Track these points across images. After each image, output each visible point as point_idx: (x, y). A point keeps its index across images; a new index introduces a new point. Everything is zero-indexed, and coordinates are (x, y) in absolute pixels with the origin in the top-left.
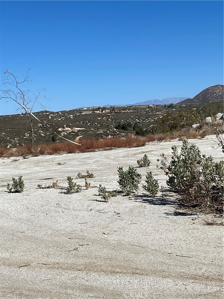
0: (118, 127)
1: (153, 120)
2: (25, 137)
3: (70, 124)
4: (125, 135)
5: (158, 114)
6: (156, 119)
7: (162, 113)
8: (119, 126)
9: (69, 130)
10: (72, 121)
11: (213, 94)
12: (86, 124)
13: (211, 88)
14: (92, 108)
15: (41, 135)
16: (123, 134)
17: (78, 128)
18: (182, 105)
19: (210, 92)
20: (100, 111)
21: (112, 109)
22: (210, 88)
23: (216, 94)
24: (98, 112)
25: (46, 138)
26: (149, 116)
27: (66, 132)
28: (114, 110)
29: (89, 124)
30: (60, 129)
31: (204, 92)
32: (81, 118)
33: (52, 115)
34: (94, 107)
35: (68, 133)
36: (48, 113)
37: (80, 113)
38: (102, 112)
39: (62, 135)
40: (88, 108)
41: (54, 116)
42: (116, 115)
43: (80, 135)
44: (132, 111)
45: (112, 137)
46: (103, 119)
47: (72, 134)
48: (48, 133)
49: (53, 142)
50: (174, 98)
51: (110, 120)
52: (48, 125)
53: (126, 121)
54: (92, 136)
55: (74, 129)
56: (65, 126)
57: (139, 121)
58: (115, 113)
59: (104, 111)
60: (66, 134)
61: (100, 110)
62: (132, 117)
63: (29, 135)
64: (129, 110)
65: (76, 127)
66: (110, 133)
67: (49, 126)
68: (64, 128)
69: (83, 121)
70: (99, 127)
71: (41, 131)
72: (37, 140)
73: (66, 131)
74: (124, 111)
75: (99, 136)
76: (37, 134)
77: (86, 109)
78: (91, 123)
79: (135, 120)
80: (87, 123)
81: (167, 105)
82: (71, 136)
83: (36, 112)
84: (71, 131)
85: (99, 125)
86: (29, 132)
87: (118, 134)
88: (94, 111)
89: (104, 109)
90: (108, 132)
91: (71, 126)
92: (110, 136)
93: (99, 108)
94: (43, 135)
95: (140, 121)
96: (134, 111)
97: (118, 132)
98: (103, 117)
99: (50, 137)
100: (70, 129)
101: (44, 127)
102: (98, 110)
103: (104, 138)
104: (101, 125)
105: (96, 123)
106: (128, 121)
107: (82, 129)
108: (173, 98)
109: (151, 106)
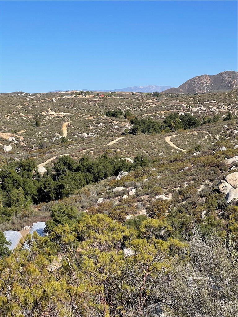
0: (108, 114)
1: (146, 109)
2: (5, 120)
3: (55, 108)
4: (118, 124)
5: (149, 103)
6: (149, 107)
7: (153, 102)
8: (109, 112)
9: (53, 114)
10: (55, 105)
11: (200, 85)
12: (71, 109)
13: (198, 77)
14: (71, 92)
15: (22, 119)
16: (116, 122)
17: (64, 112)
18: (168, 94)
19: (196, 81)
20: (83, 96)
21: (96, 94)
22: (196, 78)
23: (203, 84)
24: (81, 96)
25: (28, 122)
26: (140, 104)
27: (51, 117)
28: (98, 95)
29: (74, 109)
30: (44, 113)
31: (189, 82)
32: (65, 102)
33: (29, 97)
34: (73, 91)
35: (53, 117)
36: (23, 95)
37: (62, 96)
38: (85, 96)
39: (46, 120)
40: (67, 92)
41: (31, 98)
42: (103, 101)
43: (66, 120)
44: (118, 97)
45: (104, 125)
46: (89, 104)
47: (58, 119)
48: (30, 117)
49: (37, 127)
50: (156, 86)
51: (97, 106)
52: (29, 108)
53: (116, 108)
54: (81, 122)
55: (59, 113)
56: (49, 109)
57: (129, 109)
58: (100, 98)
59: (87, 96)
60: (51, 118)
61: (83, 94)
62: (121, 103)
63: (10, 118)
64: (115, 96)
65: (62, 112)
66: (101, 121)
67: (31, 109)
68: (48, 111)
69: (68, 105)
70: (87, 113)
71: (22, 114)
72: (19, 124)
73: (51, 115)
74: (110, 97)
75: (89, 123)
76: (18, 117)
77: (65, 92)
78: (76, 108)
79: (125, 107)
80: (72, 107)
81: (152, 93)
82: (56, 121)
83: (10, 93)
84: (57, 116)
85: (85, 111)
86: (9, 114)
87: (110, 122)
88: (77, 95)
89: (88, 93)
90: (99, 119)
91: (56, 110)
92: (101, 124)
93: (82, 93)
94: (25, 119)
95: (131, 109)
96: (120, 97)
97: (110, 120)
98: (89, 102)
99: (33, 122)
100: (55, 113)
101: (26, 110)
102: (81, 94)
103: (95, 125)
104: (89, 111)
105: (82, 109)
106: (117, 108)
107: (69, 114)
108: (154, 86)
109: (135, 93)
